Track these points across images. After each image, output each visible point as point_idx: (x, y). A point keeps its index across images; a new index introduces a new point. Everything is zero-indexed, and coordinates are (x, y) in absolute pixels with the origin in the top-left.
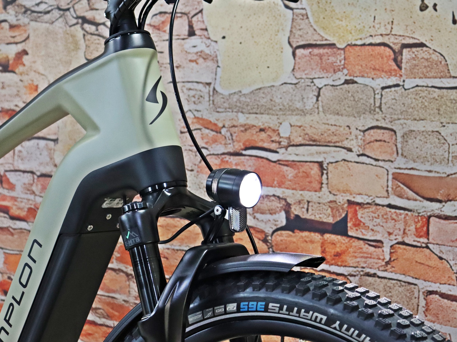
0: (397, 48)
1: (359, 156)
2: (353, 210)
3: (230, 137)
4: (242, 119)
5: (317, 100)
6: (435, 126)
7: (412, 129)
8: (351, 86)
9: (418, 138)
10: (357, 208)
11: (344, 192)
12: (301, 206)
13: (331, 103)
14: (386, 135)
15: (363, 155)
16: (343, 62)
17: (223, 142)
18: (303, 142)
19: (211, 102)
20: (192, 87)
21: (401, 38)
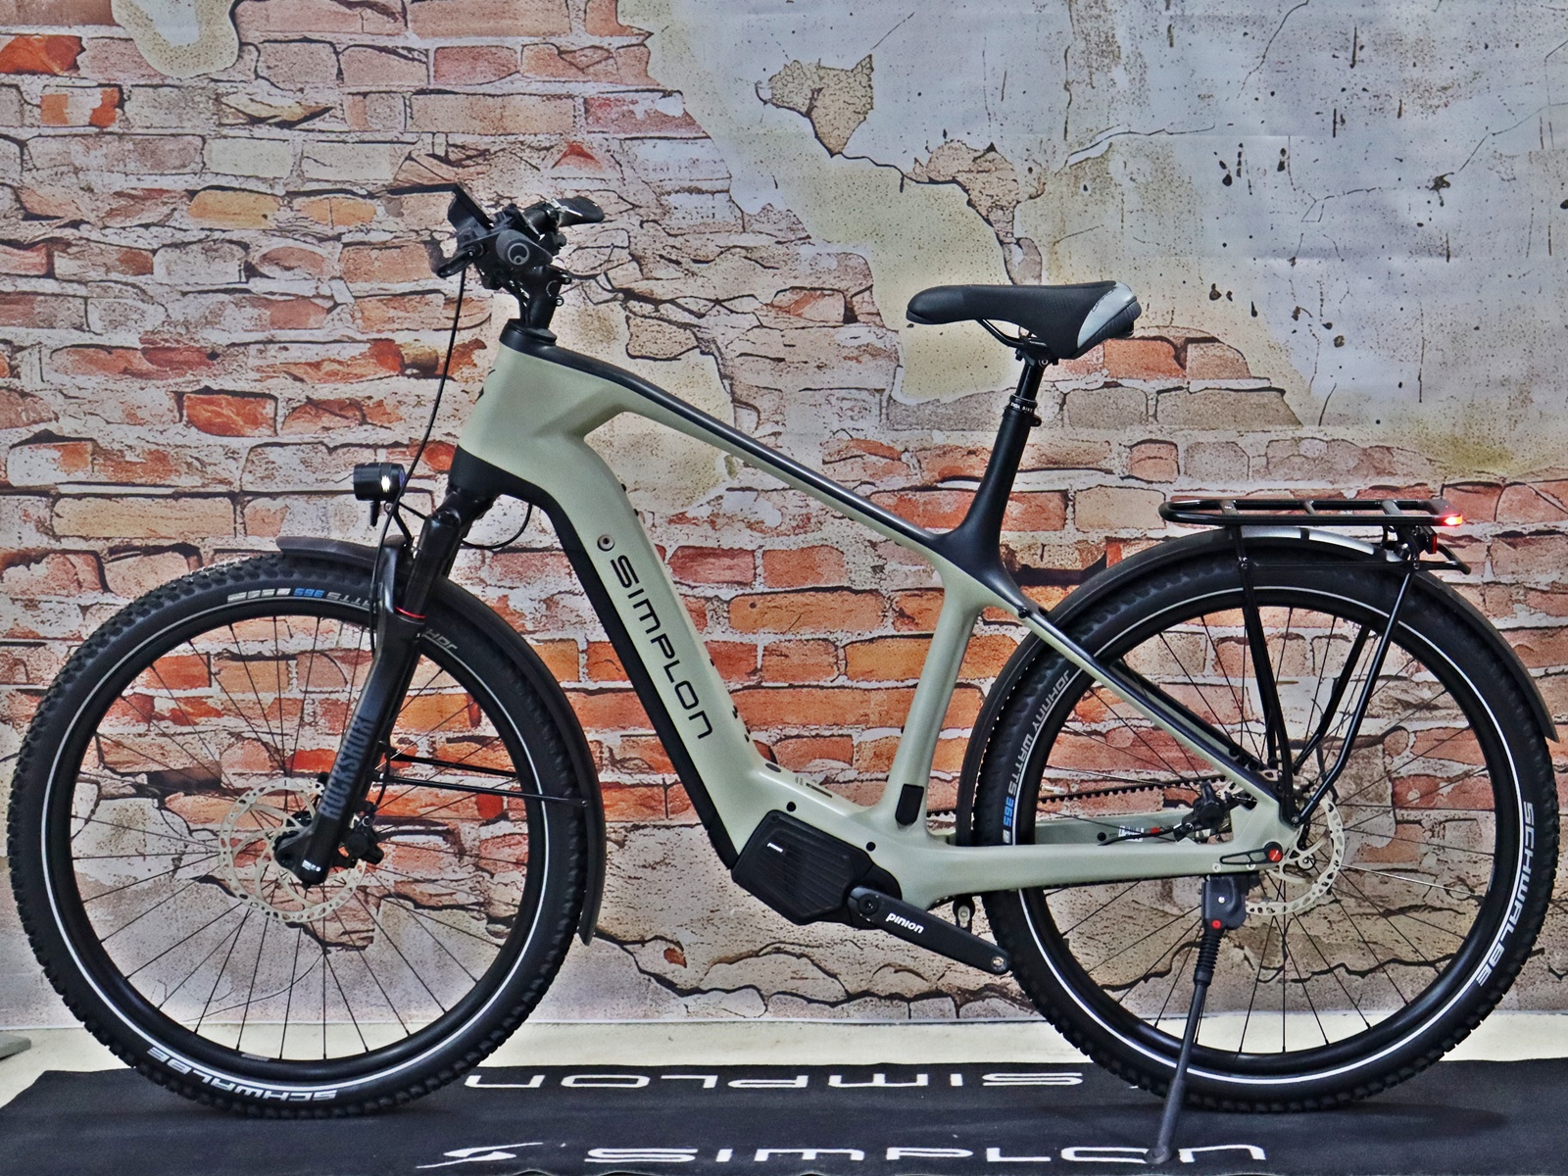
0: (1178, 343)
1: (1122, 478)
2: (1114, 549)
3: (917, 466)
4: (939, 438)
5: (1061, 409)
6: (1231, 435)
7: (1200, 440)
8: (1113, 390)
9: (1208, 451)
10: (1121, 546)
11: (1099, 527)
12: (1033, 551)
13: (1083, 412)
14: (1164, 451)
15: (1129, 477)
16: (1101, 360)
17: (904, 473)
18: (1036, 466)
19: (884, 416)
20: (848, 397)
21: (1184, 331)
